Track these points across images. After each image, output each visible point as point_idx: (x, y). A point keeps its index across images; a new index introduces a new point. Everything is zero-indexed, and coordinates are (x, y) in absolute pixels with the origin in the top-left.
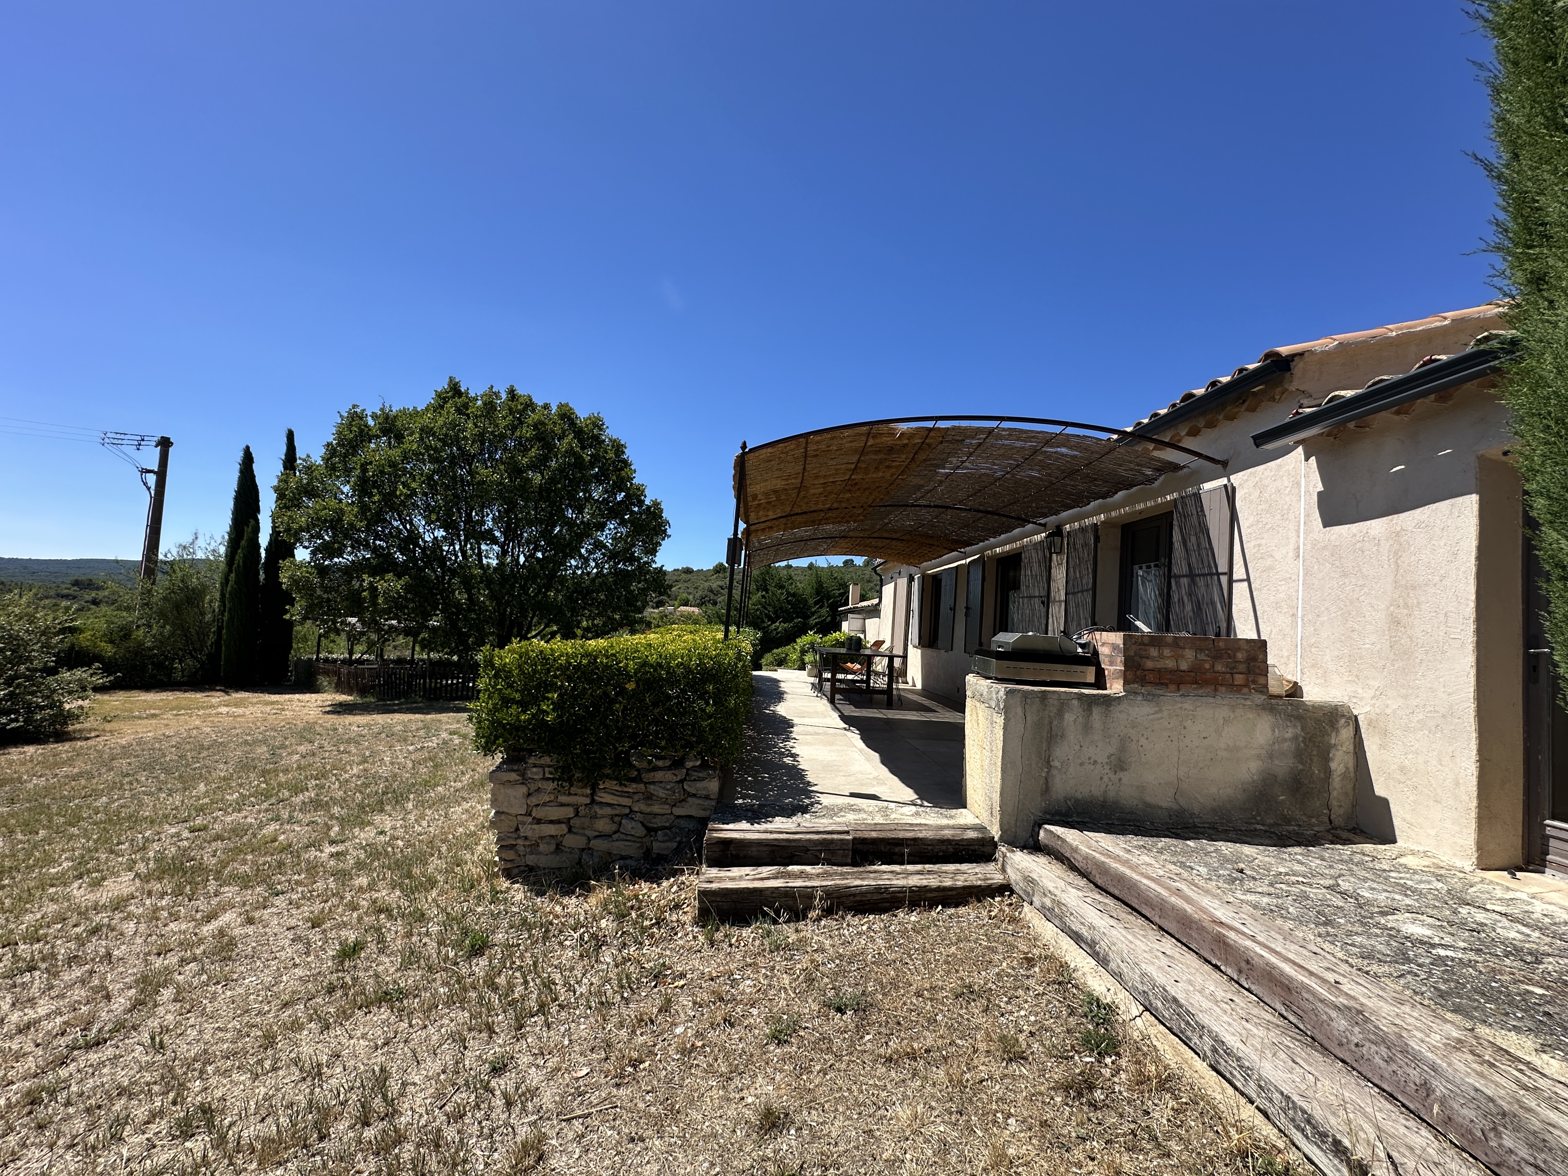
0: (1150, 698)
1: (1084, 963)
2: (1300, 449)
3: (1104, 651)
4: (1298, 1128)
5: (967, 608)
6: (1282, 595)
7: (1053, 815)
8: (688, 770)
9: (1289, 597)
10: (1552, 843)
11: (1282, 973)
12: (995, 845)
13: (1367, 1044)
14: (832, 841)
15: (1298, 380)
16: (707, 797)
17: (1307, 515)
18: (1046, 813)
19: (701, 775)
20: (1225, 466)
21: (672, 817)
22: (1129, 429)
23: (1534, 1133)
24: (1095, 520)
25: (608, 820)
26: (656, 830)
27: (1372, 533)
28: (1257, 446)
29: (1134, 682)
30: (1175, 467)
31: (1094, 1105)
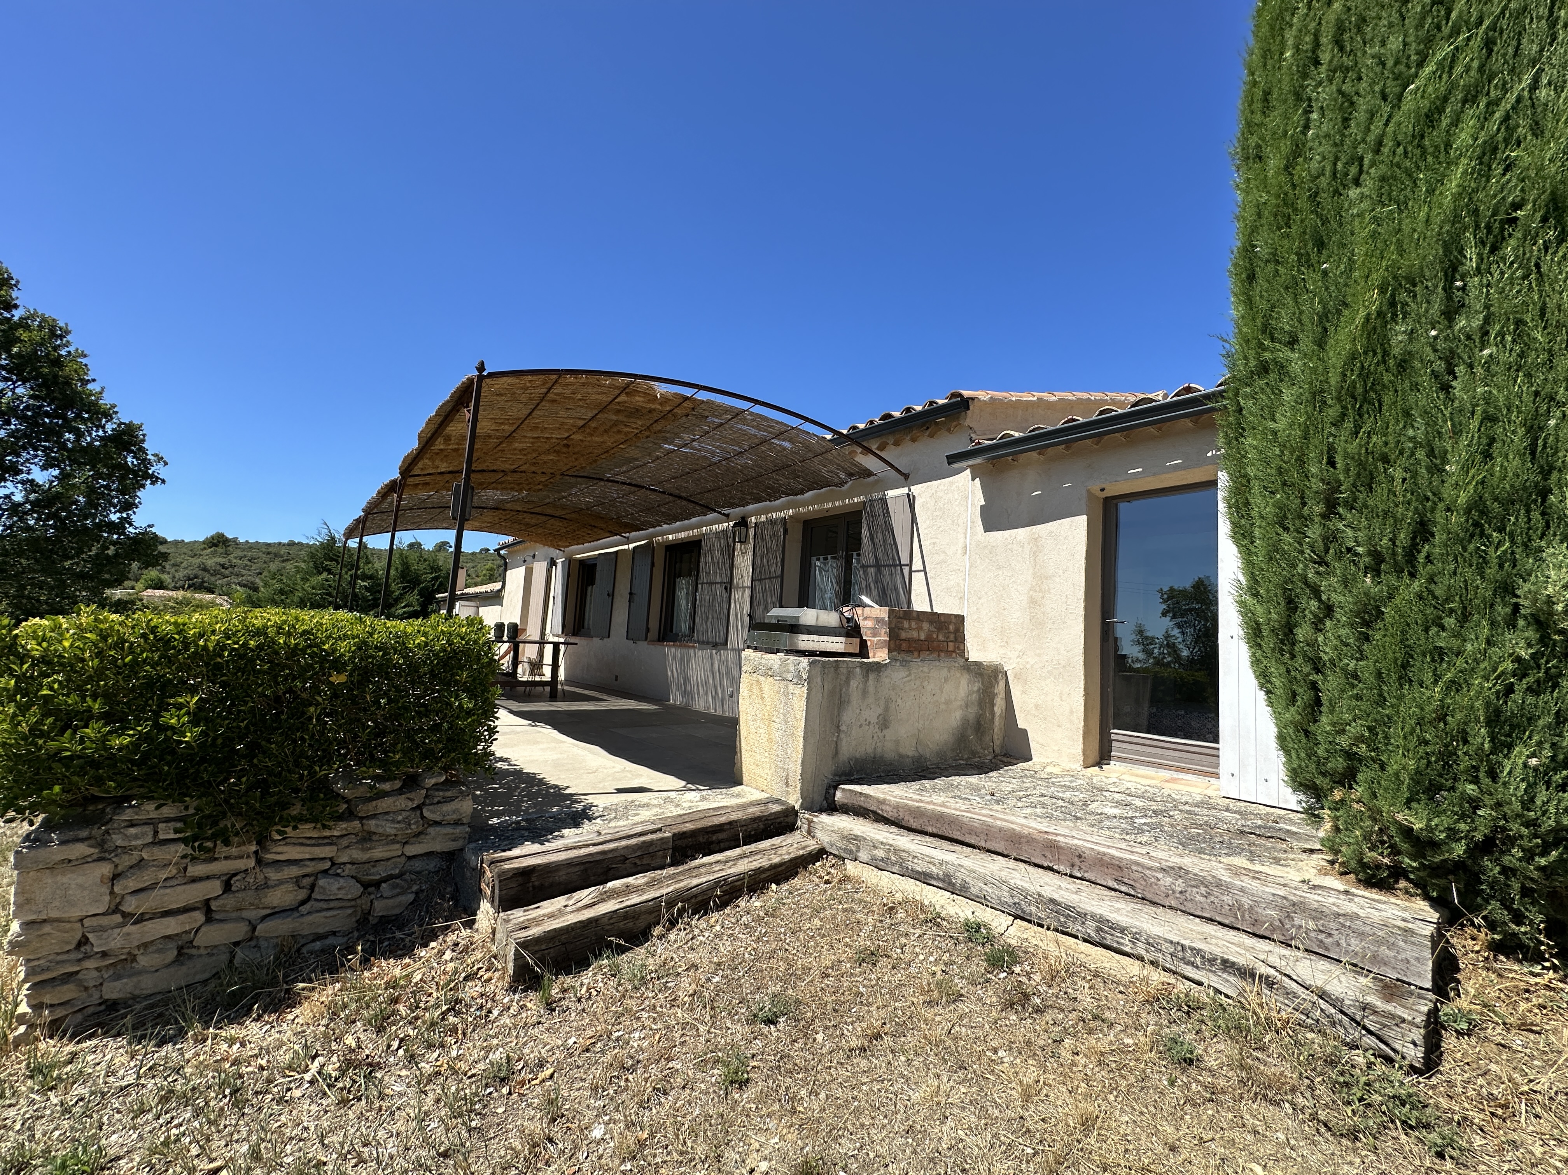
0: (905, 663)
1: (938, 897)
2: (968, 471)
3: (866, 625)
4: (1188, 963)
5: (631, 594)
6: (952, 583)
7: (840, 776)
8: (428, 789)
9: (958, 584)
10: (1114, 744)
11: (1113, 857)
12: (796, 813)
13: (1189, 889)
14: (651, 843)
15: (971, 418)
16: (457, 823)
17: (973, 522)
18: (835, 775)
19: (449, 794)
20: (906, 478)
21: (403, 859)
22: (845, 432)
23: (1315, 910)
24: (783, 514)
25: (291, 887)
26: (377, 884)
27: (1019, 538)
28: (949, 464)
29: (895, 650)
30: (868, 473)
31: (1038, 1011)
